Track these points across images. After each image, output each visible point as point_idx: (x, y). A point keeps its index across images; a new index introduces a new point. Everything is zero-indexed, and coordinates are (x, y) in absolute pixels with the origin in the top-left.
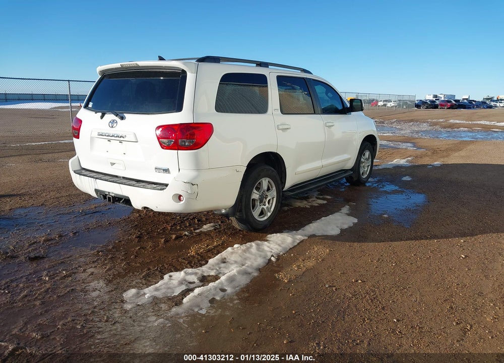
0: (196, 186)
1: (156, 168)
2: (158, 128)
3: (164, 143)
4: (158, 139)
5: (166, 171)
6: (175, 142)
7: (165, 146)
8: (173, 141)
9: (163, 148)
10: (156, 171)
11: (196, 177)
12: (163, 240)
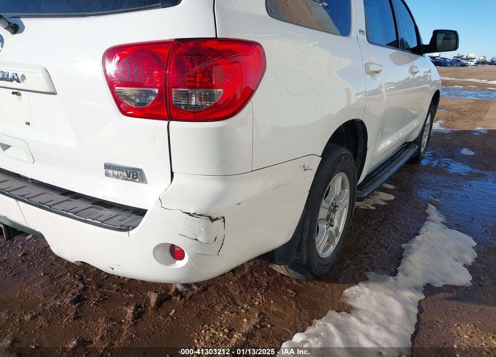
0: (219, 223)
1: (108, 166)
2: (111, 53)
3: (127, 98)
4: (111, 84)
5: (135, 175)
6: (159, 97)
7: (131, 109)
8: (153, 94)
9: (124, 112)
10: (107, 175)
11: (219, 199)
12: (130, 311)
